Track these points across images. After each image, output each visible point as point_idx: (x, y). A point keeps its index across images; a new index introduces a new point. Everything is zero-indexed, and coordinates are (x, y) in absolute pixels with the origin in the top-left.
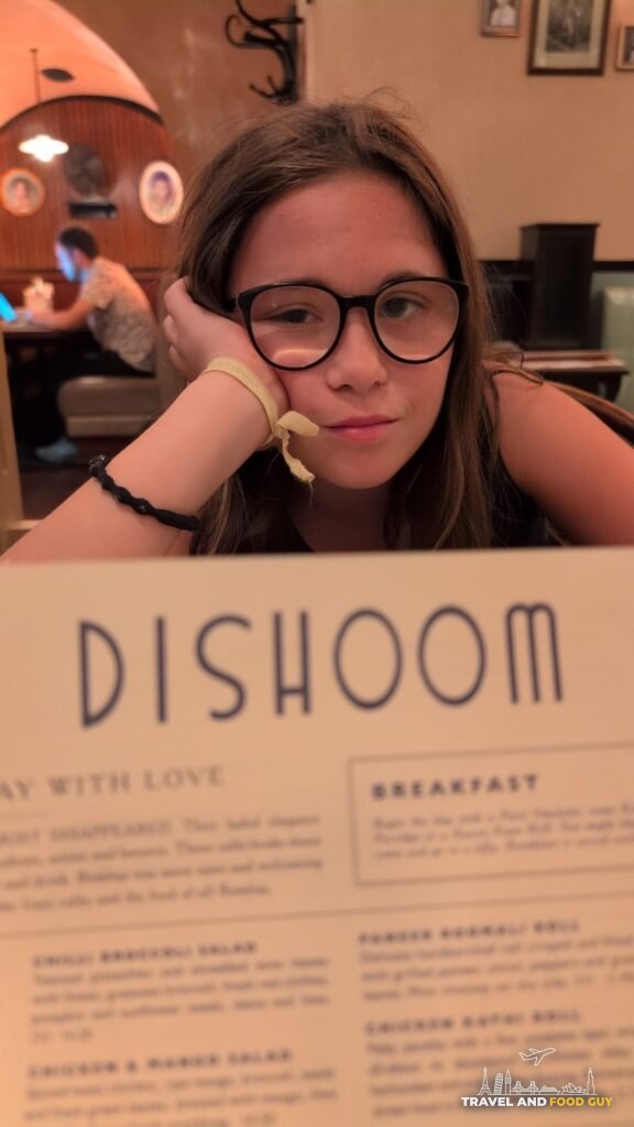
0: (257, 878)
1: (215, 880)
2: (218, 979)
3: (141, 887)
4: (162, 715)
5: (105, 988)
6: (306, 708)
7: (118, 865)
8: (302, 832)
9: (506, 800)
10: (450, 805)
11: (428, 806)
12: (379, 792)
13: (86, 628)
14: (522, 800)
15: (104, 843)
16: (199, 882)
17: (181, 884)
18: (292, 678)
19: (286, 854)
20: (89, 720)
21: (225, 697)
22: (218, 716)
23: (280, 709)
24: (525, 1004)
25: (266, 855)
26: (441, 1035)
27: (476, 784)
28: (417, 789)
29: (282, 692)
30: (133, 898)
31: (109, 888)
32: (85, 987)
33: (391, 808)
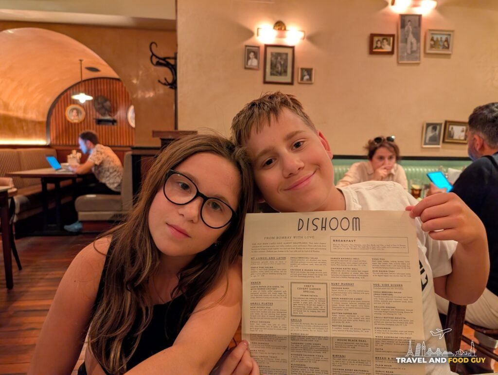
0: (318, 250)
1: (313, 250)
2: (313, 261)
3: (304, 250)
4: (307, 230)
5: (299, 261)
6: (325, 230)
7: (301, 247)
8: (324, 245)
9: (351, 243)
10: (343, 243)
11: (341, 243)
12: (334, 241)
13: (300, 219)
14: (353, 243)
15: (299, 244)
16: (311, 250)
17: (308, 250)
18: (324, 226)
19: (321, 247)
20: (299, 230)
21: (315, 228)
22: (314, 230)
23: (322, 230)
24: (351, 267)
25: (319, 247)
26: (340, 270)
27: (347, 241)
28: (339, 241)
29: (322, 227)
30: (303, 251)
31: (300, 250)
32: (297, 261)
33: (335, 243)
